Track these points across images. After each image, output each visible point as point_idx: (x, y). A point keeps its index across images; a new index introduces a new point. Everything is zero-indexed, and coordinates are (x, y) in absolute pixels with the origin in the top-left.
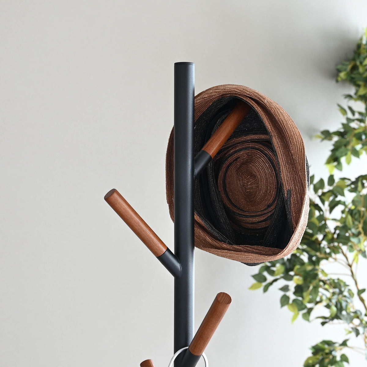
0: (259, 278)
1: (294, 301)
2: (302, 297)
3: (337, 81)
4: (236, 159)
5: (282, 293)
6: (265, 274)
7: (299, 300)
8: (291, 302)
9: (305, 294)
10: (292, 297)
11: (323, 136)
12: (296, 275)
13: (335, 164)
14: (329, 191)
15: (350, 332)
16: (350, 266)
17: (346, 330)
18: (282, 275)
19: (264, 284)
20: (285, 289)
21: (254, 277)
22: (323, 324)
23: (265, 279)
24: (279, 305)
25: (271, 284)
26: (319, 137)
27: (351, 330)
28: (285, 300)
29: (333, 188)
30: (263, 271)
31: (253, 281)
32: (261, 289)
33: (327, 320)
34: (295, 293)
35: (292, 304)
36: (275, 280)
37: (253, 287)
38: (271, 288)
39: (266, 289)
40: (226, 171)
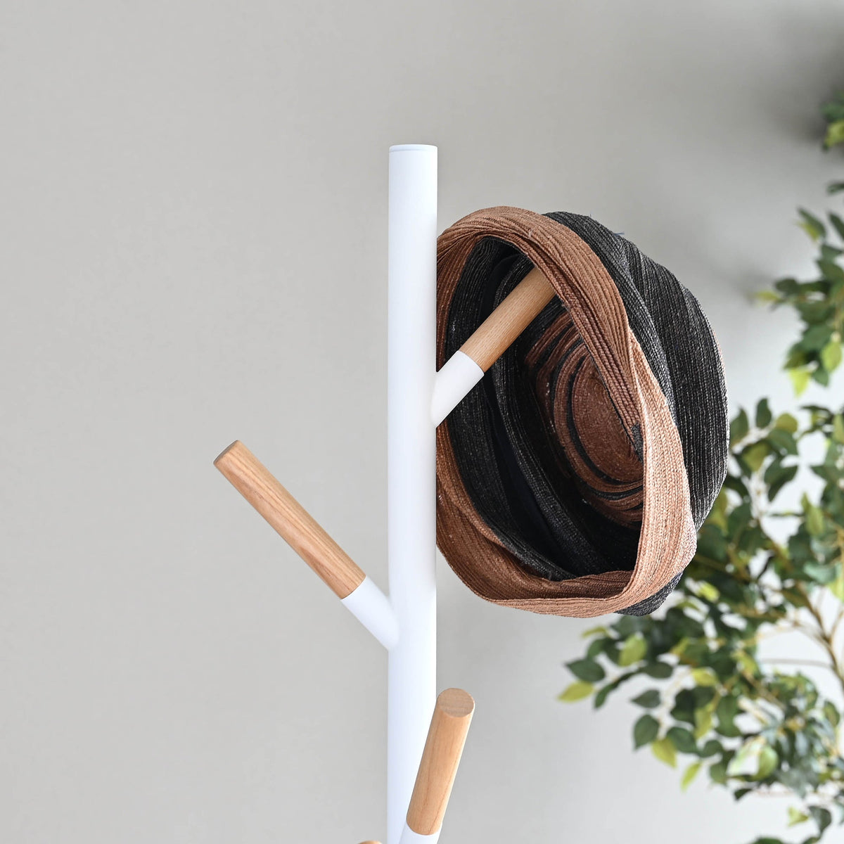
0: (586, 670)
1: (672, 732)
2: (693, 722)
3: (825, 148)
4: (580, 364)
5: (638, 712)
6: (603, 660)
7: (684, 730)
8: (662, 733)
9: (699, 715)
10: (667, 722)
11: (780, 295)
12: (682, 663)
13: (812, 367)
14: (762, 442)
15: (803, 818)
16: (826, 640)
17: (791, 812)
18: (643, 664)
19: (599, 686)
20: (649, 699)
21: (574, 667)
22: (739, 794)
23: (601, 674)
24: (629, 741)
25: (615, 685)
26: (768, 297)
27: (807, 812)
28: (645, 731)
29: (770, 434)
30: (597, 653)
31: (570, 679)
32: (589, 700)
33: (753, 784)
34: (674, 712)
35: (664, 741)
36: (626, 677)
37: (568, 695)
38: (613, 697)
39: (600, 701)
40: (570, 394)
